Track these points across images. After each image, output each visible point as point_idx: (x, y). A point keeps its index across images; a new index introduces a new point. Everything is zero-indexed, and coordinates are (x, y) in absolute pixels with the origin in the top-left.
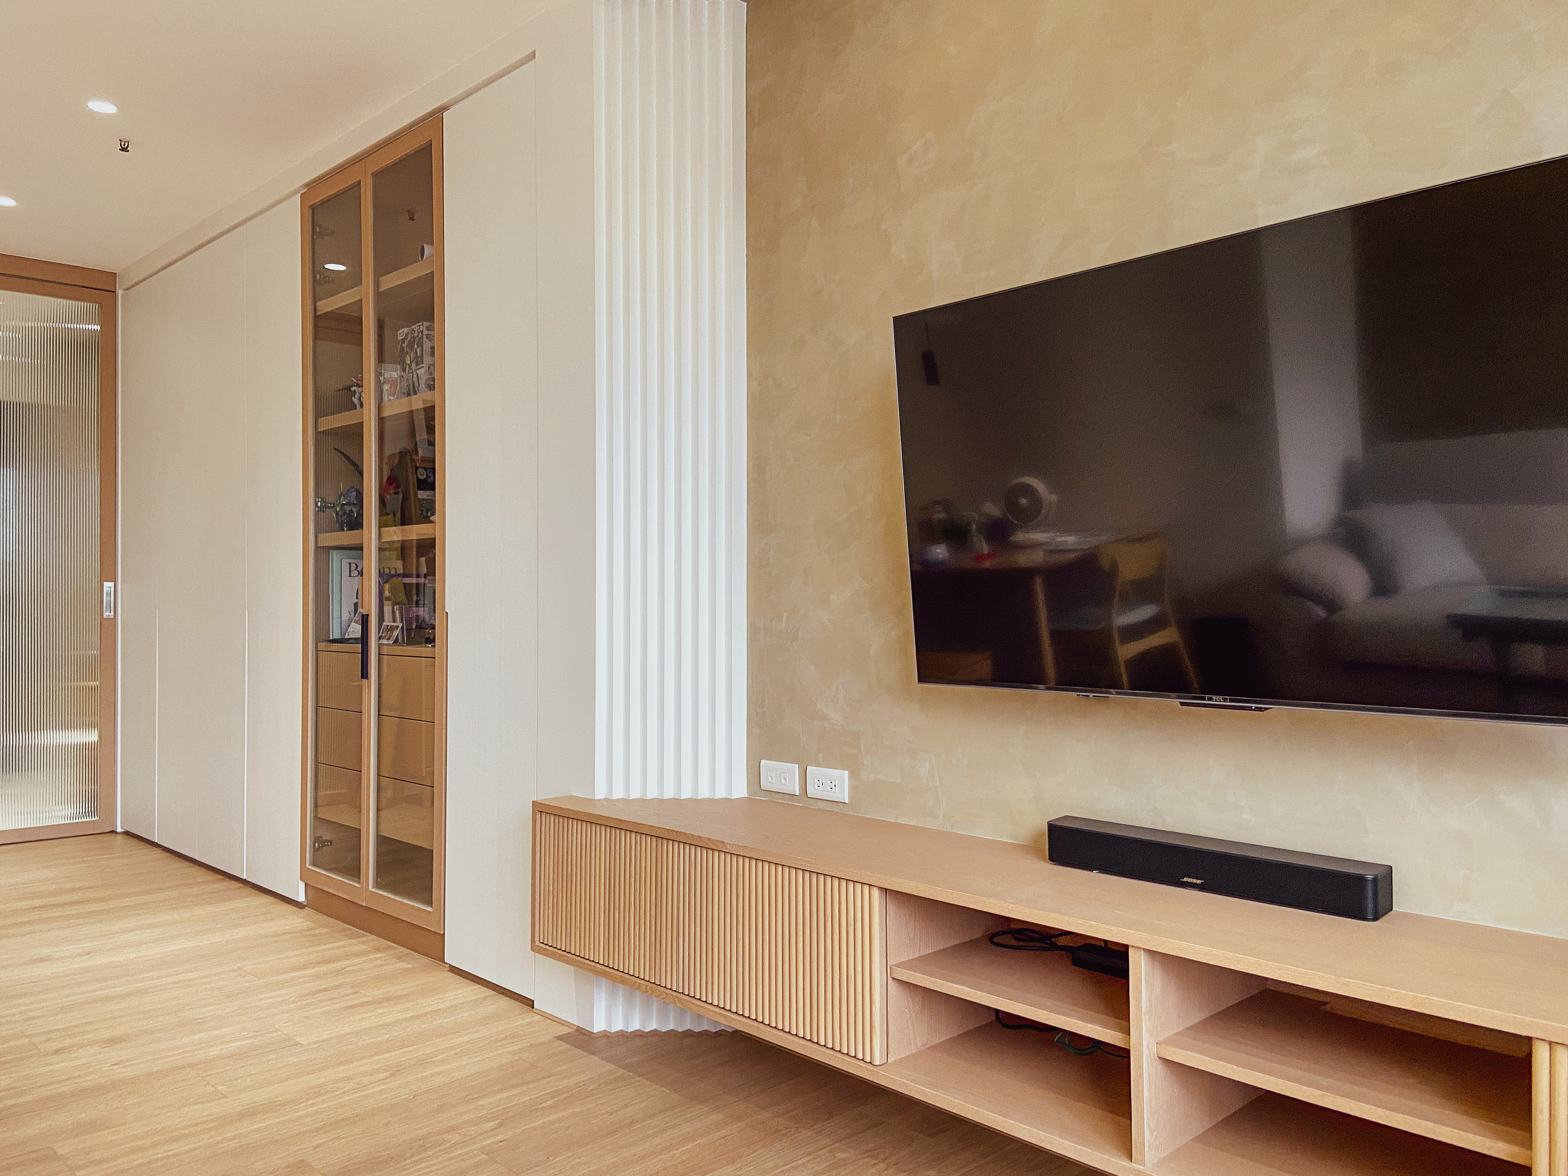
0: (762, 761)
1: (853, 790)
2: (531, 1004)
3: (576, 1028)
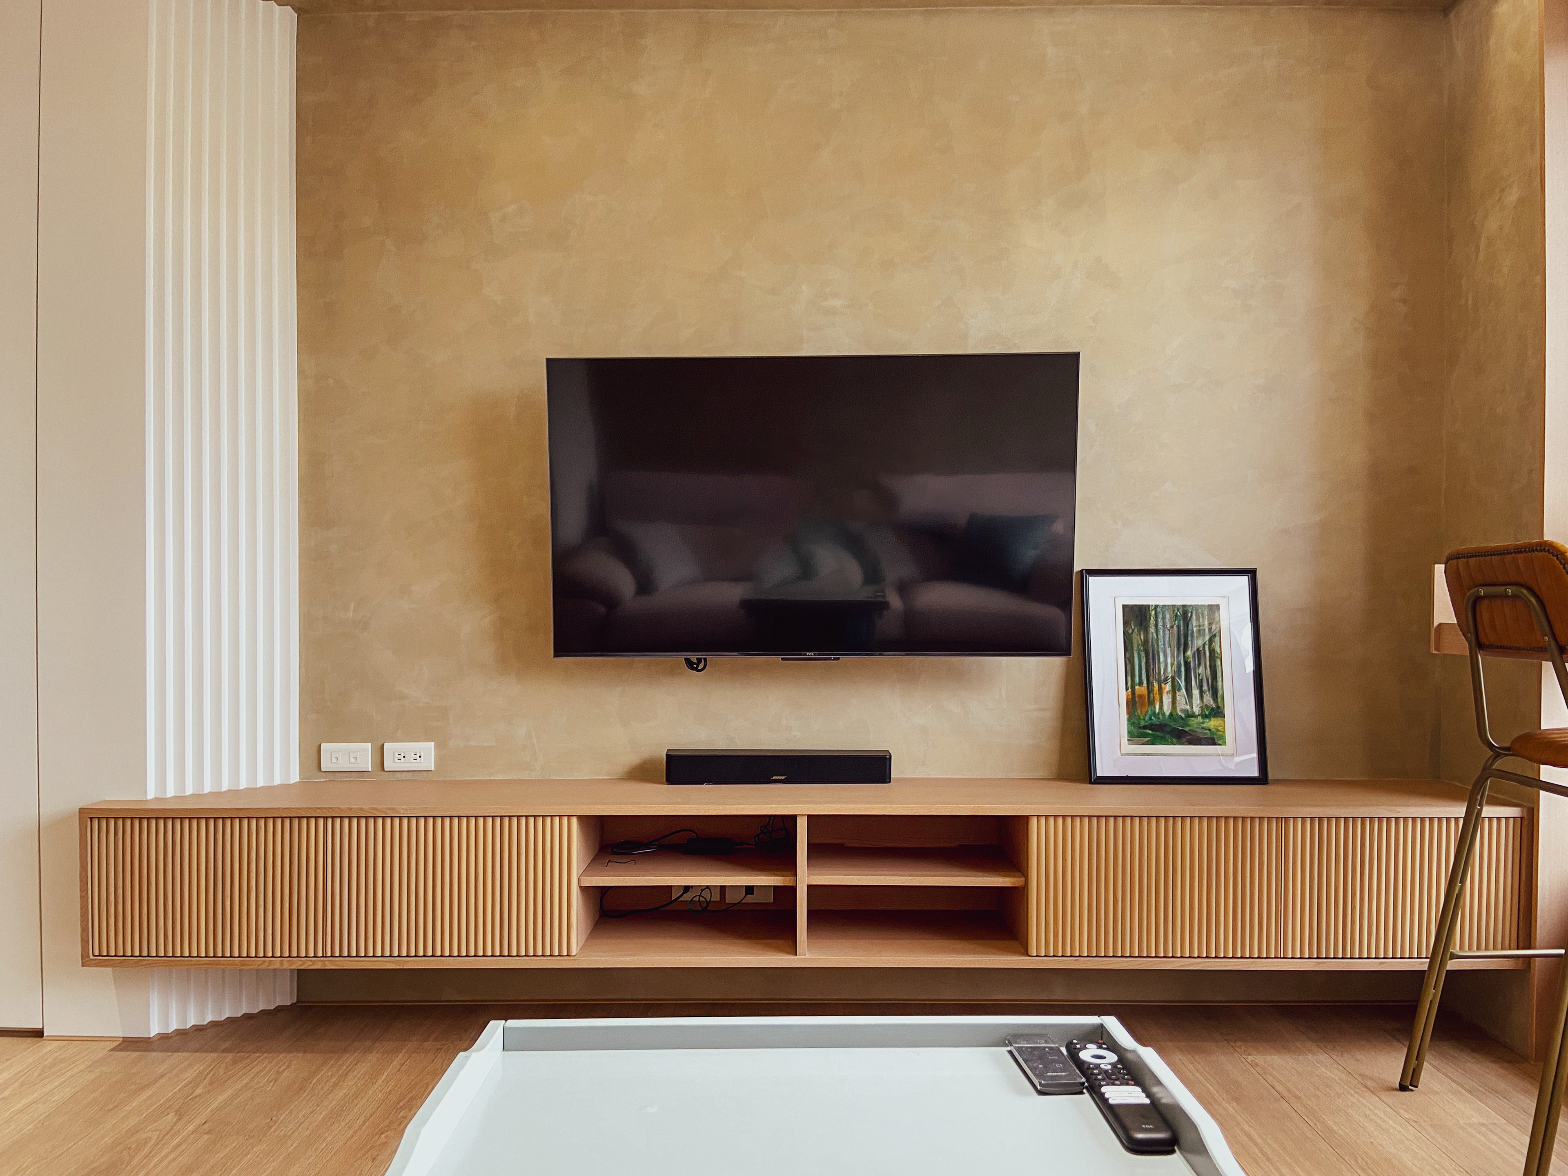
0: (324, 746)
1: (439, 759)
2: (39, 1034)
3: (121, 1039)
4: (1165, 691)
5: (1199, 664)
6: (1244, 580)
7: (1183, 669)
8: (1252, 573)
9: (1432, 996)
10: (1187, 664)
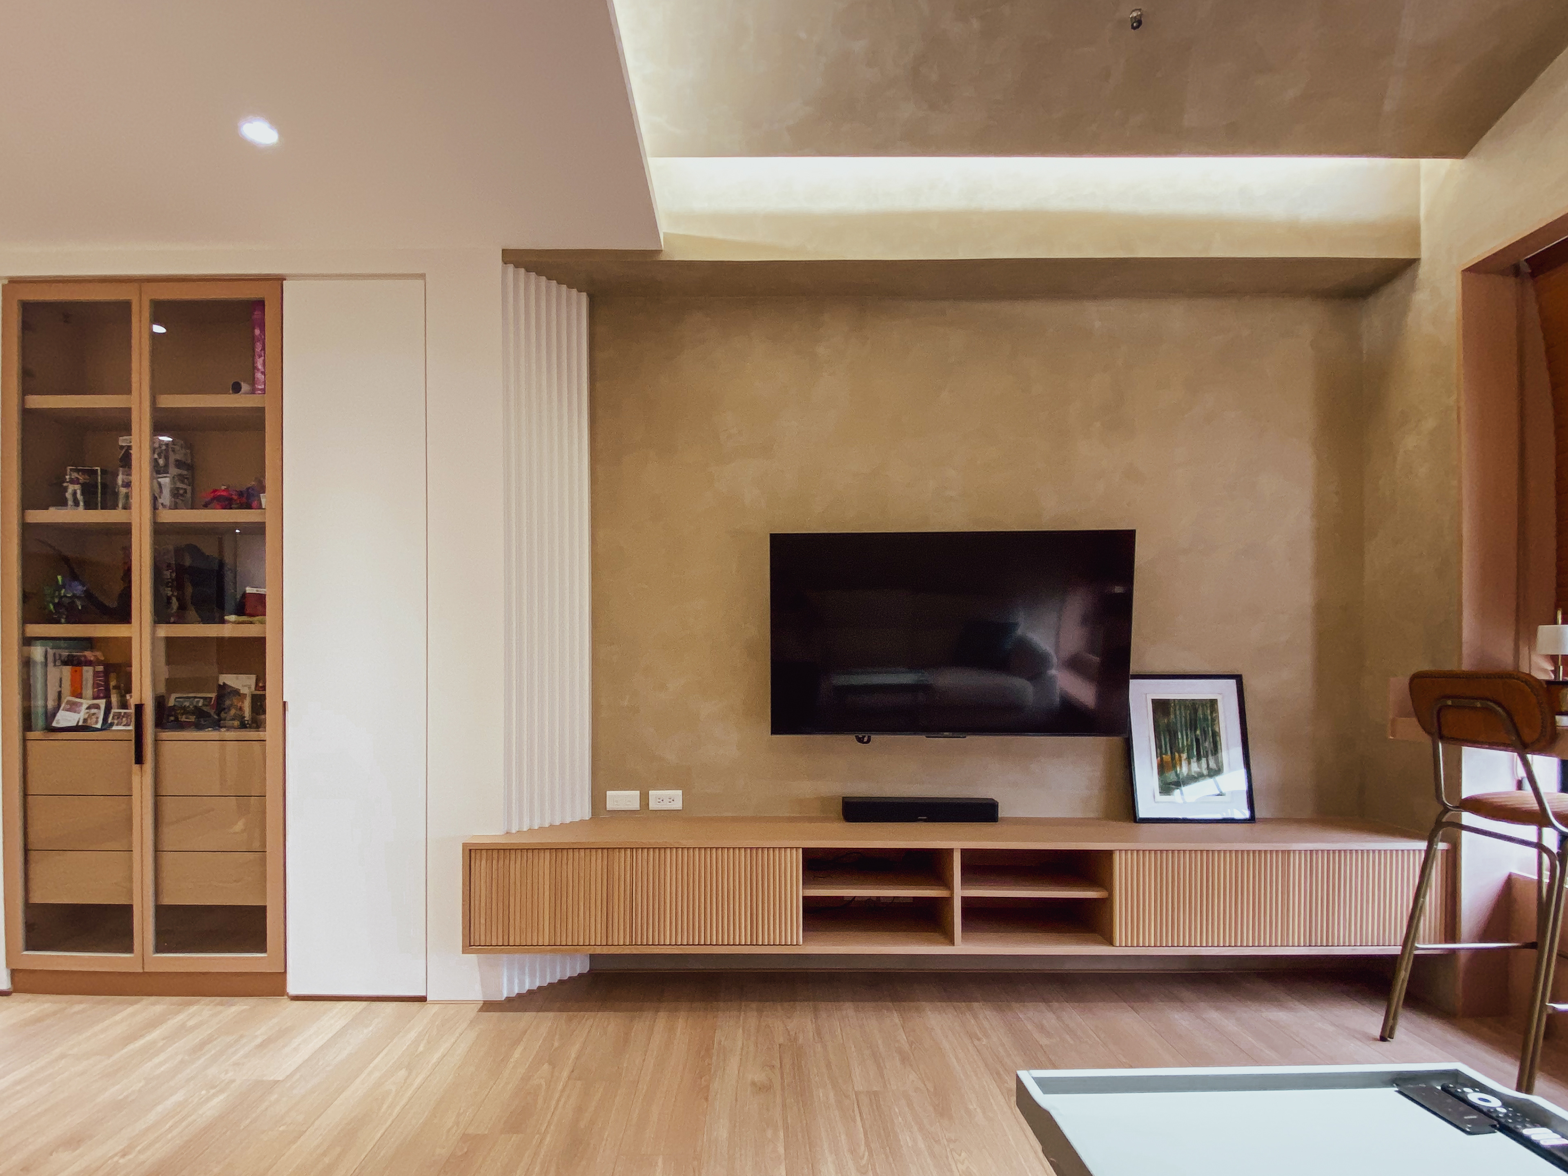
0: (607, 793)
1: (685, 802)
2: (423, 999)
3: (482, 1002)
4: (1183, 759)
5: (1205, 740)
6: (1232, 683)
7: (1195, 743)
8: (1239, 678)
9: (1404, 975)
10: (1197, 741)
